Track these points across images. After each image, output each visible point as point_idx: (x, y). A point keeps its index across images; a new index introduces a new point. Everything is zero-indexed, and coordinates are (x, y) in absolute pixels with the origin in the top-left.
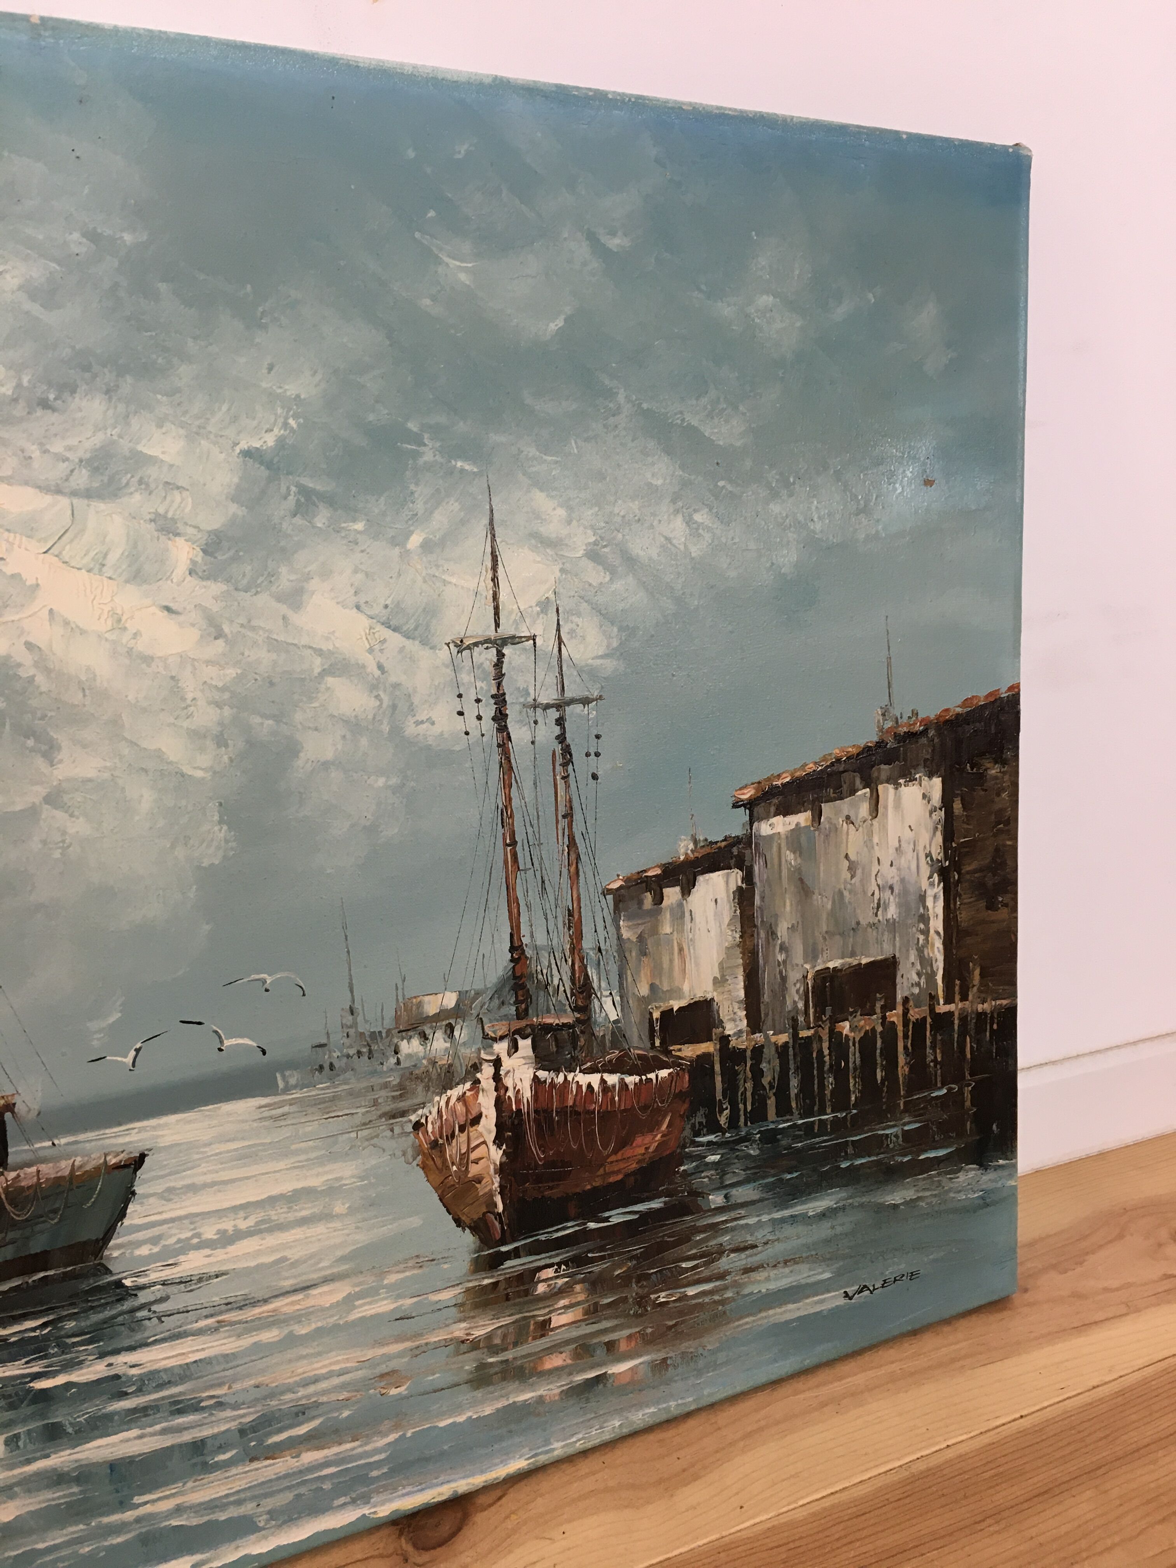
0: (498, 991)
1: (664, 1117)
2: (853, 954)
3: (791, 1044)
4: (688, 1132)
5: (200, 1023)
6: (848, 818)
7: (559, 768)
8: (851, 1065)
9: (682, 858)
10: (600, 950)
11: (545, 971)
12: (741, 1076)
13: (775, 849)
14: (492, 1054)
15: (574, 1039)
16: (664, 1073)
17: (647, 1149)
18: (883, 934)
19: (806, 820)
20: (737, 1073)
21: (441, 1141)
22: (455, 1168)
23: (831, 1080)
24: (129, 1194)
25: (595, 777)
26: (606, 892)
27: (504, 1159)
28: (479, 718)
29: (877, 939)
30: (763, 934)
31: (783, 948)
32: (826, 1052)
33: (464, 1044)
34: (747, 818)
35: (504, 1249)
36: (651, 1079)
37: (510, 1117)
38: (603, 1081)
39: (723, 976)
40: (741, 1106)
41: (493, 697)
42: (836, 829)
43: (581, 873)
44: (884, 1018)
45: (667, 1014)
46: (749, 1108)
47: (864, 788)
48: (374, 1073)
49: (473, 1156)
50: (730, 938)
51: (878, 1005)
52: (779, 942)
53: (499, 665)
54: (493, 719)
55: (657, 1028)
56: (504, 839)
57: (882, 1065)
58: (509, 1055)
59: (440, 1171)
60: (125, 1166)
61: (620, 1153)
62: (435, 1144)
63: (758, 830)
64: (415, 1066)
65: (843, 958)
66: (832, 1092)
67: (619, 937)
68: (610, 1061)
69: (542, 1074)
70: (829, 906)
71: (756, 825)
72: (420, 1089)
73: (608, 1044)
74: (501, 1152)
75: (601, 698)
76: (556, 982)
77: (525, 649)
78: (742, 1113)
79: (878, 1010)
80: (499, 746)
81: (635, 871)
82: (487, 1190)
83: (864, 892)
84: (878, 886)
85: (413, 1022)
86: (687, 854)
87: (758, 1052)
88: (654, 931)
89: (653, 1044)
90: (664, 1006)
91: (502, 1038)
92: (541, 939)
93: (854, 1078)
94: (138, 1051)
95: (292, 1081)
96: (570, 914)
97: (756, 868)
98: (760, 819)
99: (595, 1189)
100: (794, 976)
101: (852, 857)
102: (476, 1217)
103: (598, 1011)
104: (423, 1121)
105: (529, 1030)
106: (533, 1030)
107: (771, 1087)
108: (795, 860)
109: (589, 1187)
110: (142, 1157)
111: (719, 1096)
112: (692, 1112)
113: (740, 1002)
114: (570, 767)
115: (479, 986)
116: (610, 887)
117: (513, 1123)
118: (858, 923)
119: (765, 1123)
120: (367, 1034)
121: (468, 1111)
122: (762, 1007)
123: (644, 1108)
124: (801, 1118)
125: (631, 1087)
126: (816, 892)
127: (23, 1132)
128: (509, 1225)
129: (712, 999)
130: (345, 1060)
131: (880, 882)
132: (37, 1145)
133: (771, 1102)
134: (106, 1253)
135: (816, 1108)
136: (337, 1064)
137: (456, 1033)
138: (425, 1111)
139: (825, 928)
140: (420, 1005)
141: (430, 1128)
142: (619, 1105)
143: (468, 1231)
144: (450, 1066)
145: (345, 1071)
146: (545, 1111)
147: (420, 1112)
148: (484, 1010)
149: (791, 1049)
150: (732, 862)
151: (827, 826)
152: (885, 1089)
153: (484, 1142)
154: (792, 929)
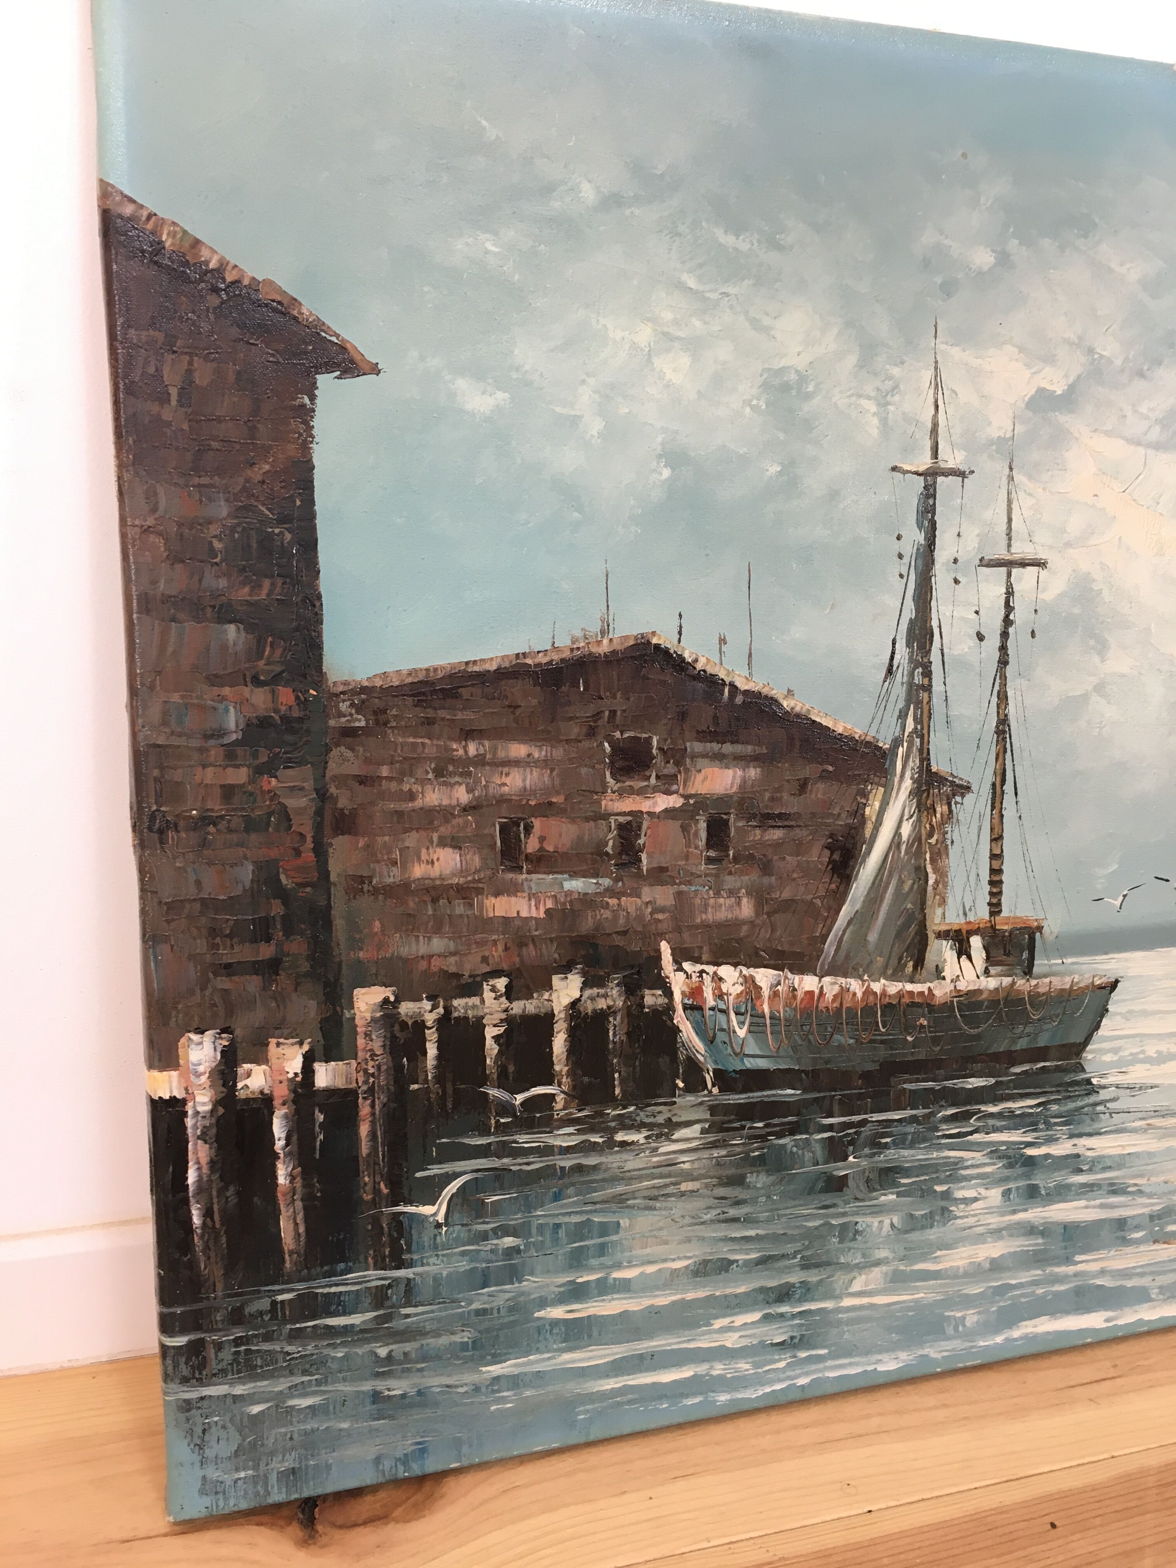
5: (1167, 881)
24: (1104, 1011)
60: (1104, 988)
94: (1125, 896)
110: (1117, 982)
127: (1045, 950)
132: (1053, 962)
134: (1084, 1055)
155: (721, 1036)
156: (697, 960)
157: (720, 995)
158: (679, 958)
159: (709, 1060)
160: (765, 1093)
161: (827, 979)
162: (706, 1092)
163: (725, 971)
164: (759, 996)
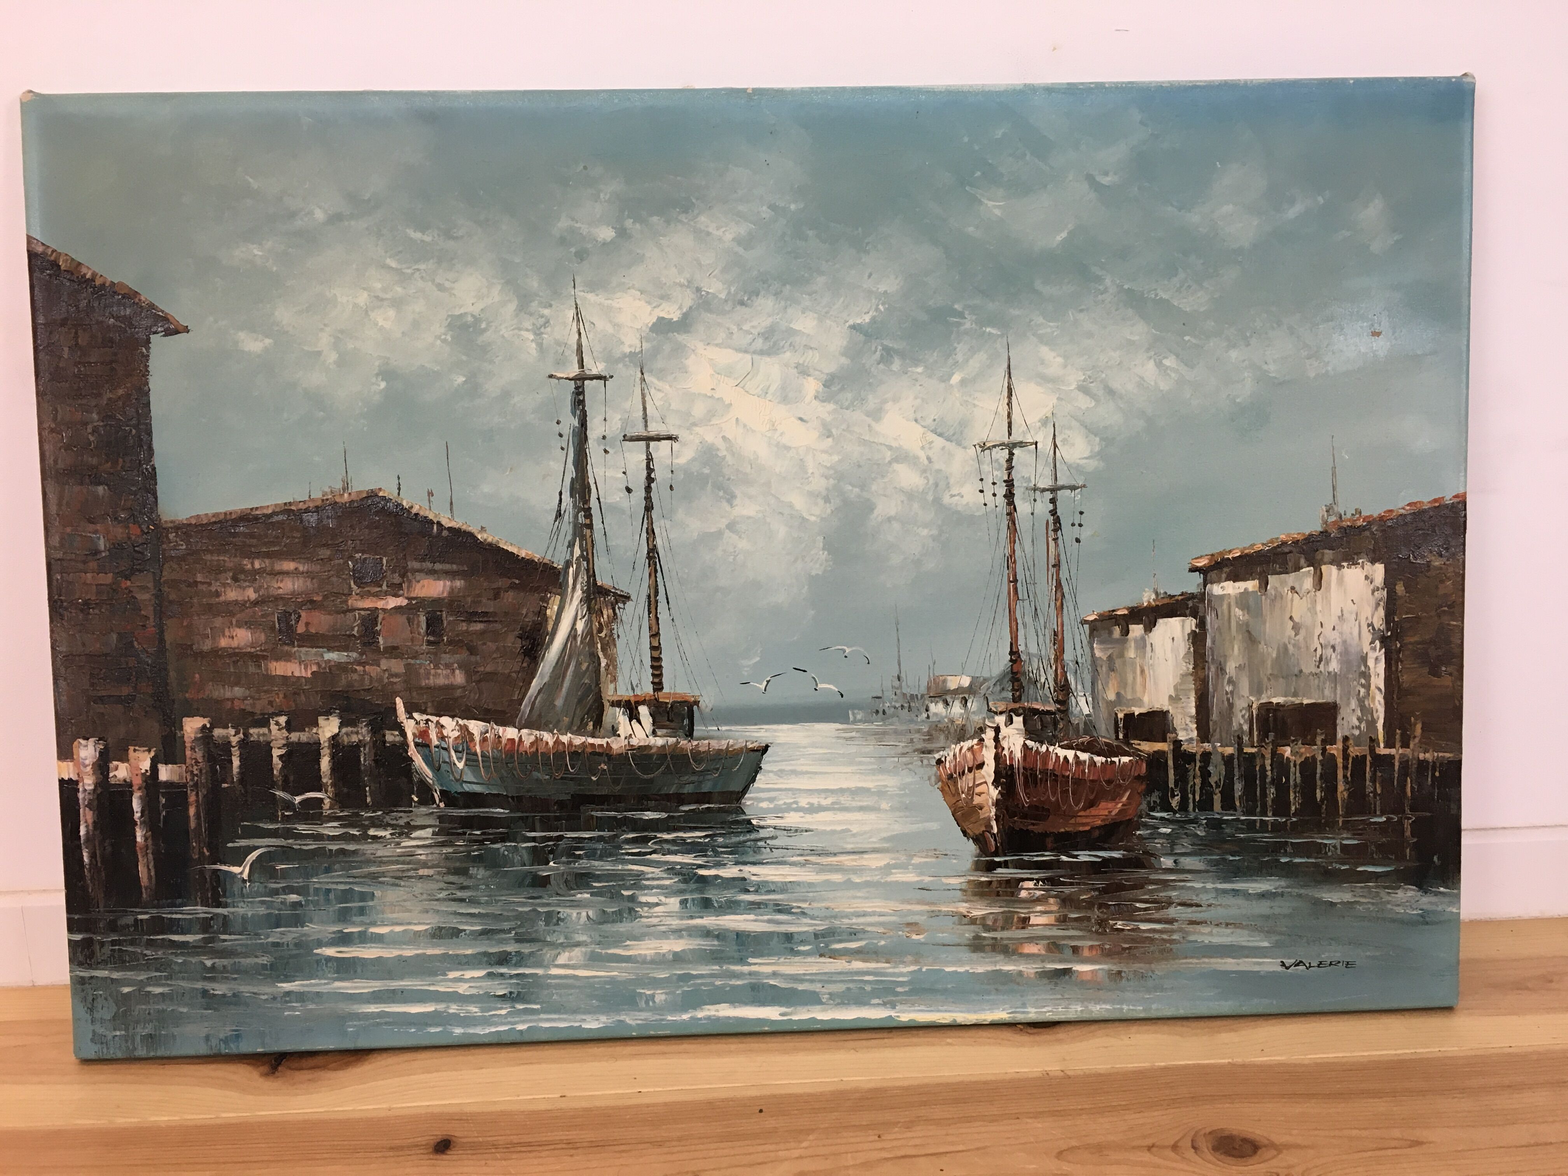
0: (1000, 680)
1: (1125, 791)
2: (1295, 695)
3: (1236, 756)
4: (1144, 806)
5: (805, 671)
6: (1293, 588)
7: (1051, 533)
8: (1292, 783)
9: (1145, 604)
10: (1077, 663)
11: (1035, 672)
12: (1191, 773)
13: (1225, 607)
14: (994, 722)
15: (1055, 723)
16: (1125, 759)
17: (1110, 812)
18: (1324, 683)
19: (1254, 587)
20: (1187, 770)
21: (955, 775)
22: (964, 796)
23: (1273, 790)
24: (758, 769)
25: (1078, 540)
26: (1084, 622)
27: (1000, 797)
28: (994, 495)
29: (1318, 686)
30: (1213, 669)
31: (1230, 681)
32: (1268, 768)
33: (974, 713)
34: (1201, 580)
35: (997, 859)
36: (1114, 762)
37: (1005, 769)
38: (1076, 756)
39: (1177, 695)
40: (1190, 796)
41: (1005, 481)
42: (1279, 596)
43: (1065, 606)
44: (1324, 750)
45: (1129, 717)
46: (1197, 798)
47: (1308, 566)
48: (911, 721)
49: (977, 790)
50: (1185, 668)
51: (1319, 740)
52: (1227, 676)
53: (1010, 460)
54: (1005, 496)
55: (1121, 725)
56: (1009, 577)
57: (1321, 787)
58: (1006, 726)
59: (954, 795)
60: (757, 751)
61: (1088, 811)
62: (950, 777)
63: (1211, 590)
64: (939, 721)
65: (1286, 696)
66: (1273, 800)
67: (1093, 655)
68: (1083, 743)
69: (1030, 743)
70: (1274, 655)
71: (1209, 586)
72: (942, 737)
73: (1081, 731)
74: (997, 792)
75: (1084, 486)
76: (1043, 680)
77: (1029, 451)
78: (1191, 801)
79: (1319, 742)
80: (1008, 514)
81: (1106, 609)
82: (987, 815)
83: (1307, 648)
84: (1321, 645)
85: (939, 691)
86: (1149, 602)
87: (1206, 757)
88: (1121, 655)
89: (1117, 738)
90: (1127, 711)
91: (1001, 713)
92: (1033, 649)
93: (1295, 793)
94: (768, 682)
95: (859, 717)
96: (1056, 634)
97: (1208, 618)
98: (1212, 583)
99: (1067, 833)
100: (1240, 704)
101: (1296, 619)
102: (977, 832)
103: (1074, 705)
104: (943, 759)
105: (1021, 711)
106: (1024, 711)
107: (1218, 786)
108: (1244, 615)
109: (1062, 830)
110: (767, 747)
111: (1171, 784)
112: (1149, 792)
113: (1191, 717)
114: (1059, 532)
115: (986, 674)
116: (1087, 619)
117: (1007, 773)
118: (1301, 671)
119: (1211, 813)
120: (908, 695)
121: (974, 759)
122: (1211, 723)
123: (1109, 782)
124: (1243, 815)
125: (1099, 764)
126: (1263, 643)
127: (703, 719)
128: (1001, 844)
129: (1168, 711)
130: (893, 709)
131: (1322, 640)
132: (710, 728)
133: (1217, 798)
134: (743, 801)
135: (1258, 810)
136: (887, 710)
137: (969, 704)
138: (945, 753)
139: (1269, 672)
140: (945, 681)
141: (948, 765)
142: (1089, 776)
143: (971, 840)
144: (964, 726)
145: (892, 716)
146: (1031, 769)
147: (941, 753)
148: (989, 692)
149: (1236, 760)
150: (1188, 612)
151: (1273, 593)
152: (1324, 807)
153: (986, 782)
154: (1240, 668)
155: (444, 767)
156: (423, 712)
157: (442, 738)
158: (410, 711)
159: (436, 783)
160: (481, 810)
161: (525, 731)
162: (435, 806)
163: (445, 720)
164: (472, 740)
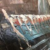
155: (27, 32)
159: (26, 39)
161: (41, 15)
162: (28, 48)
